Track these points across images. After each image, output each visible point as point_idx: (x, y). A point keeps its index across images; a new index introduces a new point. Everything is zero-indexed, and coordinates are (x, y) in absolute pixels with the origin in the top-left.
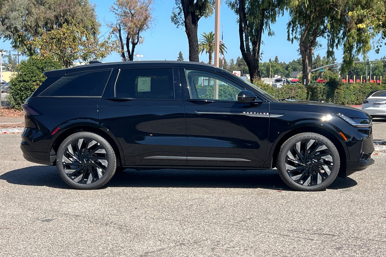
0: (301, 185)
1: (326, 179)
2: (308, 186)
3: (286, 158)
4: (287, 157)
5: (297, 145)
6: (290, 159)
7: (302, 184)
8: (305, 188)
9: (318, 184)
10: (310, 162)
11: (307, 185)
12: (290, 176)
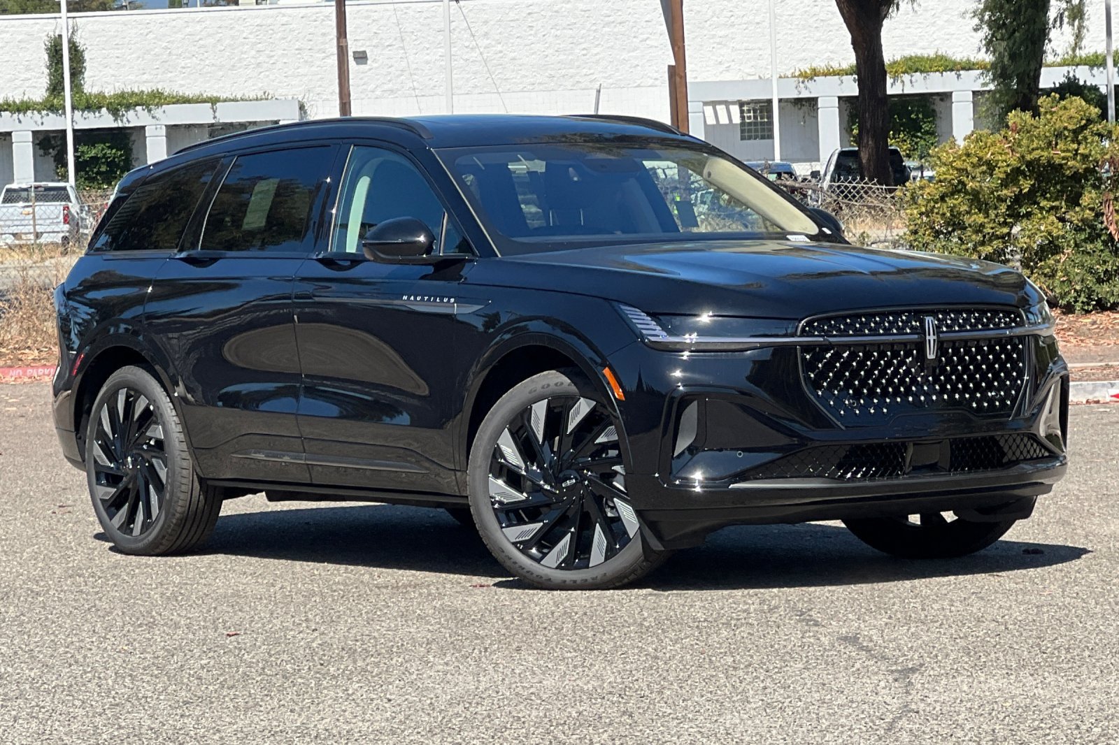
0: (535, 564)
1: (620, 549)
2: (559, 567)
3: (494, 456)
4: (497, 453)
5: (533, 412)
6: (505, 459)
7: (538, 561)
8: (546, 575)
9: (590, 565)
10: (574, 481)
11: (556, 565)
12: (500, 523)
